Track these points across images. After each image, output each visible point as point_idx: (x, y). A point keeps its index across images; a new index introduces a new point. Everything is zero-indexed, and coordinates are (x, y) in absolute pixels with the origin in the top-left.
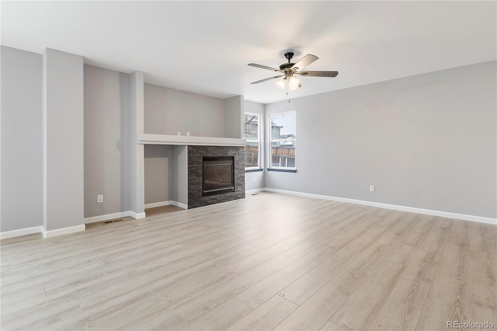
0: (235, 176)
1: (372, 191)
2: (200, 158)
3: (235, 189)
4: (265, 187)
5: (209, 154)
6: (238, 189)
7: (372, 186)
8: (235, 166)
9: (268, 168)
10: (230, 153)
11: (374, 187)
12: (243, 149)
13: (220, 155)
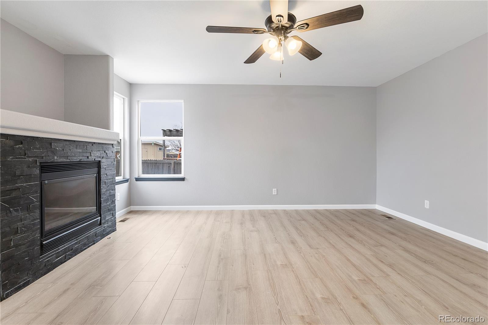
0: (102, 197)
1: (275, 194)
2: (34, 167)
3: (102, 218)
4: (130, 206)
5: (56, 158)
6: (106, 219)
7: (275, 189)
8: (102, 179)
9: (137, 177)
10: (95, 156)
11: (277, 189)
12: (113, 149)
13: (76, 159)
